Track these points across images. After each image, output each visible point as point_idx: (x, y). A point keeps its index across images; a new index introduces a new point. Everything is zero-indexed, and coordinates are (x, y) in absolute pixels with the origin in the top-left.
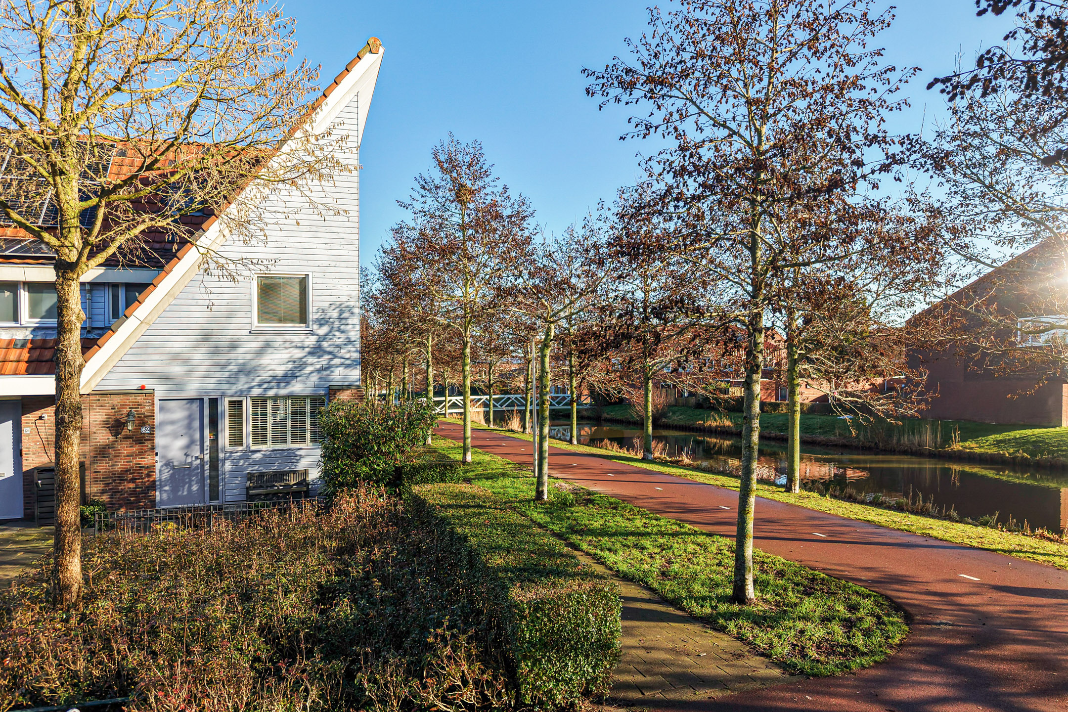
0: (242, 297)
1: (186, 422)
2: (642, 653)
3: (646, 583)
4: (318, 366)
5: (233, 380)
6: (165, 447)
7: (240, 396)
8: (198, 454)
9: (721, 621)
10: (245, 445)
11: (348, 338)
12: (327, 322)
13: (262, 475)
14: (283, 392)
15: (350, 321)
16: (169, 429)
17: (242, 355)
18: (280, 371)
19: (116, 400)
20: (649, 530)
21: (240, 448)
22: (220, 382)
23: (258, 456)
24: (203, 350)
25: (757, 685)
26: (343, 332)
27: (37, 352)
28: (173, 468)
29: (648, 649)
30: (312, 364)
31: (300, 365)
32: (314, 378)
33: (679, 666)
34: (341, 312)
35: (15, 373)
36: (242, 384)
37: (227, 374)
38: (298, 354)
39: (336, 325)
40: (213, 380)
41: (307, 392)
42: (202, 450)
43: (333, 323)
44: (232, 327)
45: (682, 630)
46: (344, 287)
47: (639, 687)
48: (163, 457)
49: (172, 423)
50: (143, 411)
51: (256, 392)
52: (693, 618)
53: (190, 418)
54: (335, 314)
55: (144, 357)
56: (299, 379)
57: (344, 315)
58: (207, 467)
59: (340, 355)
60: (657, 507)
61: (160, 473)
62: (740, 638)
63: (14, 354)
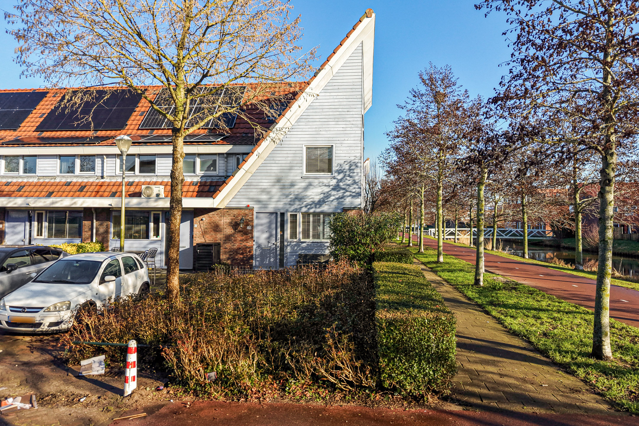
0: (298, 158)
1: (268, 225)
2: (496, 378)
3: (528, 338)
4: (337, 196)
5: (292, 203)
6: (258, 238)
7: (296, 212)
8: (274, 242)
9: (574, 368)
10: (298, 239)
11: (354, 180)
12: (342, 172)
13: (306, 255)
14: (318, 210)
15: (355, 171)
16: (260, 228)
17: (296, 190)
18: (317, 198)
19: (236, 212)
20: (549, 308)
21: (295, 240)
22: (285, 204)
23: (304, 245)
24: (277, 187)
25: (581, 412)
26: (351, 177)
27: (202, 187)
28: (262, 249)
29: (501, 375)
30: (334, 195)
31: (327, 196)
32: (335, 203)
33: (521, 389)
34: (350, 167)
35: (192, 196)
36: (296, 205)
37: (289, 200)
38: (326, 189)
39: (348, 173)
40: (282, 203)
41: (331, 211)
42: (276, 240)
43: (346, 172)
44: (292, 174)
45: (538, 369)
46: (353, 152)
47: (481, 397)
48: (256, 243)
49: (262, 225)
50: (248, 218)
51: (304, 210)
52: (554, 364)
53: (270, 223)
54: (347, 167)
55: (249, 190)
56: (327, 203)
57: (352, 168)
58: (278, 249)
59: (349, 190)
60: (565, 296)
61: (256, 251)
62: (585, 381)
63: (192, 188)
